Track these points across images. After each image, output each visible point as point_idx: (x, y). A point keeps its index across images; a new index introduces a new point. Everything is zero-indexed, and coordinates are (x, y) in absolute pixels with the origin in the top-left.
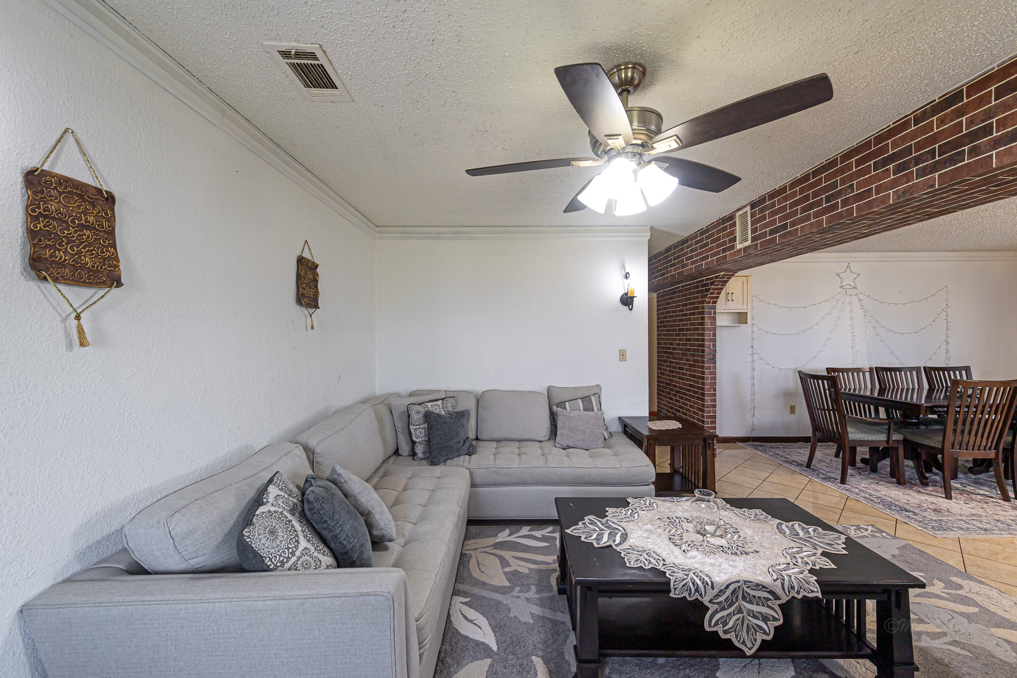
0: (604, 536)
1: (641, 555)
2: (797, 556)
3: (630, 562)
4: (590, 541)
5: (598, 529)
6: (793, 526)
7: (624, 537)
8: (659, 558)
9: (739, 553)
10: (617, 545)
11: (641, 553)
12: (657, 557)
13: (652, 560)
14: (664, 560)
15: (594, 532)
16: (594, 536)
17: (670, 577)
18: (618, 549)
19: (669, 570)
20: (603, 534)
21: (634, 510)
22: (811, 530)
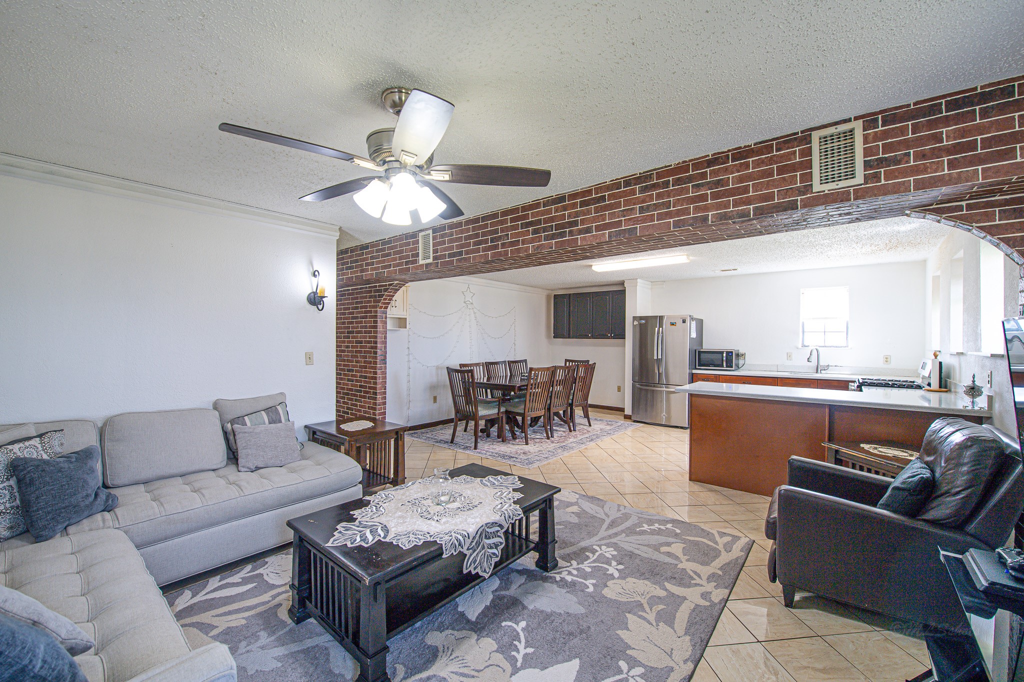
0: (367, 535)
1: (409, 537)
2: (502, 496)
3: (404, 545)
4: (357, 545)
5: (357, 532)
6: (488, 479)
7: (386, 530)
8: (424, 533)
9: (471, 508)
10: (385, 537)
11: (408, 536)
12: (422, 533)
13: (420, 537)
14: (428, 533)
15: (355, 536)
16: (358, 539)
17: (441, 542)
18: (387, 540)
19: (437, 538)
20: (365, 534)
21: (377, 505)
22: (499, 478)
